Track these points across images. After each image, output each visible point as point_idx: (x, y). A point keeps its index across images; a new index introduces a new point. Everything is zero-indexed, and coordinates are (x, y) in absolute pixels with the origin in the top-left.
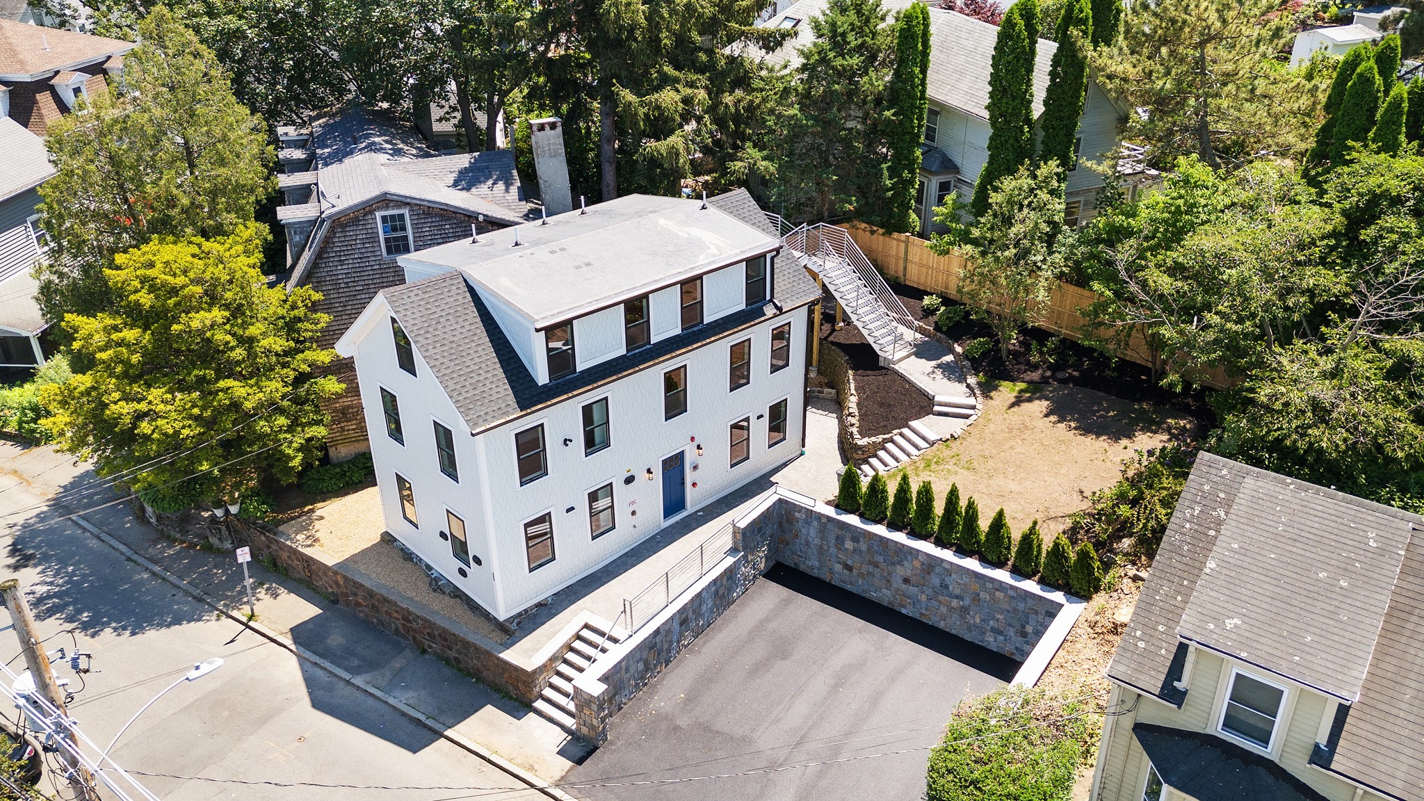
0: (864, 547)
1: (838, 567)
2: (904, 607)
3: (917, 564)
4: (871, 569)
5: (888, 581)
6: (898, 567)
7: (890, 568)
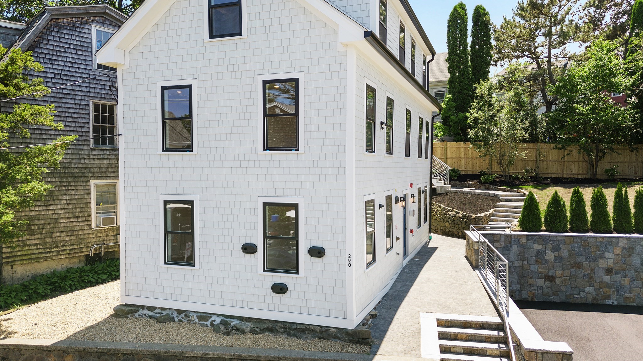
0: (565, 253)
1: (540, 282)
2: (608, 297)
3: (618, 251)
4: (573, 272)
5: (591, 278)
6: (600, 260)
7: (592, 265)
